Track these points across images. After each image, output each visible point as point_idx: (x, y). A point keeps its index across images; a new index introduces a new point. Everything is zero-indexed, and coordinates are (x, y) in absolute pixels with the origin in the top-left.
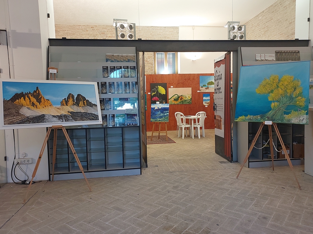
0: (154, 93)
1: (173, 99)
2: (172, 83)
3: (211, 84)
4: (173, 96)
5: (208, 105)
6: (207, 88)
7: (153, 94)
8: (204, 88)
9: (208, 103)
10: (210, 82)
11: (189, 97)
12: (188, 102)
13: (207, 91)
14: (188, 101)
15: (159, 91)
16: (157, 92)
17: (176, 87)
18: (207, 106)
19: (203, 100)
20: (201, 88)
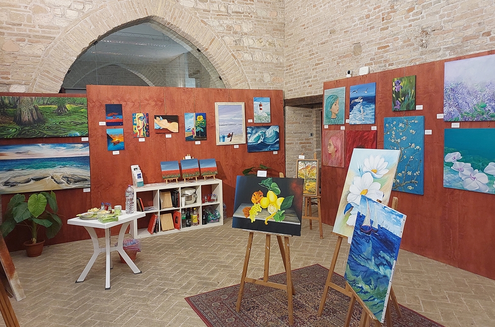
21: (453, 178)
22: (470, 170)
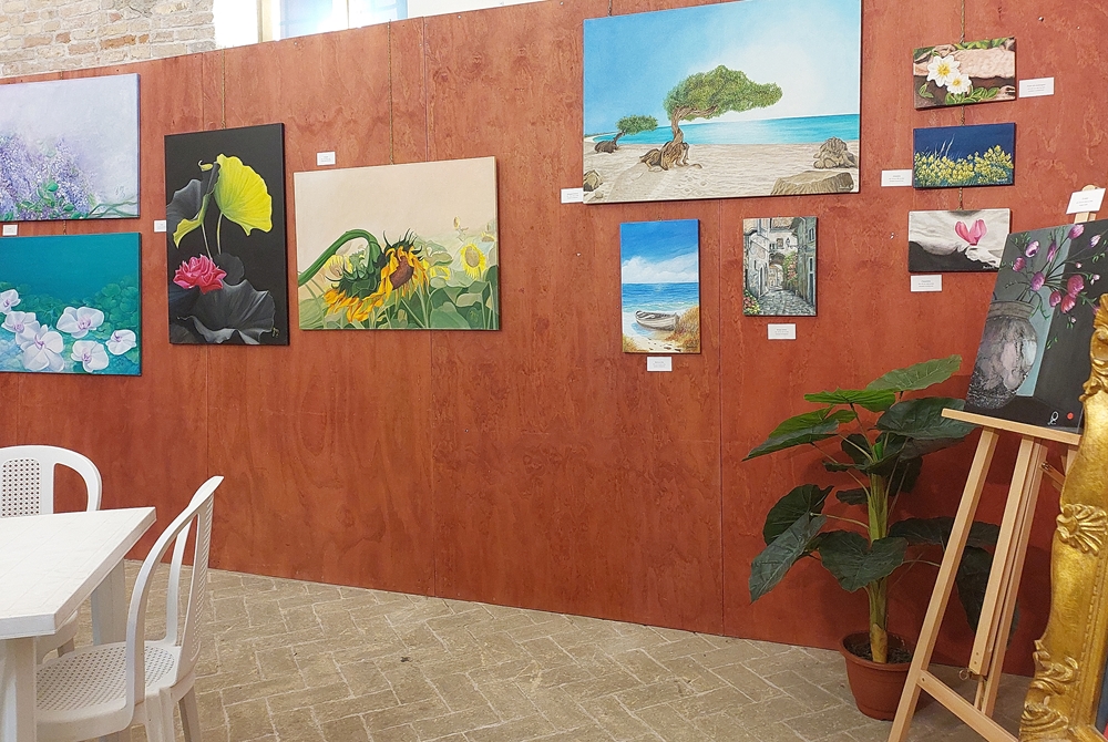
0: (190, 217)
1: (326, 281)
2: (329, 124)
3: (714, 107)
4: (331, 251)
5: (674, 346)
6: (670, 154)
7: (185, 227)
8: (631, 153)
9: (677, 330)
10: (698, 82)
11: (472, 260)
12: (464, 311)
13: (667, 185)
14: (465, 300)
15: (222, 201)
16: (213, 210)
17: (361, 162)
18: (665, 365)
19: (616, 295)
20: (593, 161)
22: (33, 327)
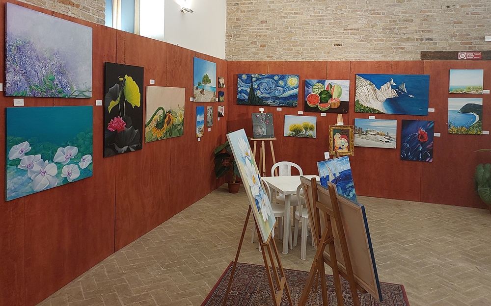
0: (115, 101)
1: (154, 124)
3: (206, 83)
4: (155, 114)
6: (203, 92)
7: (113, 104)
8: (199, 91)
9: (202, 131)
10: (205, 77)
11: (181, 116)
12: (178, 131)
13: (202, 98)
14: (179, 128)
15: (126, 94)
16: (123, 97)
17: (160, 85)
18: (200, 140)
20: (195, 91)
21: (20, 182)
22: (40, 164)
